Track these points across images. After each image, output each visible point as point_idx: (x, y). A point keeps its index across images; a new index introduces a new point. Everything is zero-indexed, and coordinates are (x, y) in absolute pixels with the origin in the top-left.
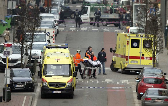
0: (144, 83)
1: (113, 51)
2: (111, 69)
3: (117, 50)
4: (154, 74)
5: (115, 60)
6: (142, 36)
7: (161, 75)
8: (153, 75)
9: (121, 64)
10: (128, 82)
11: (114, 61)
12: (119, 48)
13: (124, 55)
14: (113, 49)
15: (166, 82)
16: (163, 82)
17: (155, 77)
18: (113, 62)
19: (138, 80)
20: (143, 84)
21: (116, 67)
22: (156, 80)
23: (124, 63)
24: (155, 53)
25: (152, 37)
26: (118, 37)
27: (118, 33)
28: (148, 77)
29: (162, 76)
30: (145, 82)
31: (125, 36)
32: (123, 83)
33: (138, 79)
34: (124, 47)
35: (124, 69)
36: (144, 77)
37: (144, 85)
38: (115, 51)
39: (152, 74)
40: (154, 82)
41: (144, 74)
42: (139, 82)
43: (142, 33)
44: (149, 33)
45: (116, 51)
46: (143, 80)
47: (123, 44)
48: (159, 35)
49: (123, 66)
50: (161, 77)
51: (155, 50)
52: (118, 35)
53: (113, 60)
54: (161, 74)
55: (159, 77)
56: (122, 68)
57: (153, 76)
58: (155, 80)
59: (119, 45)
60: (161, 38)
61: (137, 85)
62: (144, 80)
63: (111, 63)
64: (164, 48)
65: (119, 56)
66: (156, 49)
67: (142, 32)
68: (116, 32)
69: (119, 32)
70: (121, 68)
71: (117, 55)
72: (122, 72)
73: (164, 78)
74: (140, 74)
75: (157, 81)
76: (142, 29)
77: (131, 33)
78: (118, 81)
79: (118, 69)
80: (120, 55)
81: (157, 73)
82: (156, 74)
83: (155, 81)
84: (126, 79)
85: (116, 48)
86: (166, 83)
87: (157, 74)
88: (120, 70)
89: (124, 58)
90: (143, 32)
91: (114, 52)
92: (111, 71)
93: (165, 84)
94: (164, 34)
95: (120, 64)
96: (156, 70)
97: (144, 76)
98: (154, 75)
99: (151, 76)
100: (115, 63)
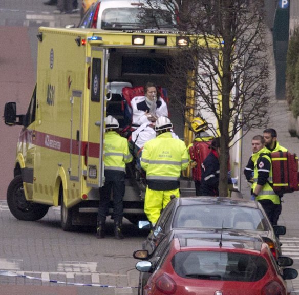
0: (174, 276)
1: (21, 117)
2: (10, 207)
3: (38, 110)
4: (223, 230)
5: (29, 160)
6: (163, 40)
7: (261, 234)
8: (218, 236)
9: (60, 181)
10: (98, 270)
11: (23, 166)
12: (49, 102)
13: (75, 138)
14: (21, 110)
15: (284, 270)
16: (269, 270)
17: (229, 245)
18: (22, 176)
19: (148, 264)
20: (169, 280)
21: (38, 198)
22: (236, 263)
23: (74, 179)
24: (231, 128)
25: (213, 44)
26: (43, 49)
27: (42, 28)
28: (193, 244)
29: (266, 240)
30: (182, 269)
31: (80, 41)
32: (70, 275)
33: (144, 256)
34: (74, 100)
35: (73, 211)
36: (177, 244)
37: (175, 286)
38: (28, 119)
39: (217, 231)
40: (222, 271)
41: (175, 231)
42: (151, 270)
43: (165, 27)
44: (200, 28)
45: (34, 119)
46: (173, 260)
47: (70, 84)
48: (247, 35)
49: (72, 193)
50: (258, 243)
51: (227, 111)
52: (41, 37)
53: (18, 165)
54: (259, 228)
55: (249, 248)
56: (67, 202)
57: (220, 240)
58: (229, 259)
59: (50, 88)
60: (258, 49)
61: (143, 285)
62: (174, 263)
63: (11, 177)
64: (273, 101)
65: (50, 143)
66: (231, 105)
67: (162, 21)
68: (34, 24)
69: (46, 24)
70: (61, 202)
71: (40, 139)
72: (65, 220)
73: (273, 250)
74: (156, 234)
75: (242, 267)
76: (163, 7)
77: (106, 26)
78: (47, 270)
79: (45, 208)
80: (53, 137)
81: (239, 226)
82: (235, 233)
83: (228, 268)
84: (86, 258)
85: (34, 105)
86: (284, 278)
87: (241, 231)
88: (55, 212)
89: (76, 152)
90: (169, 20)
91: (27, 125)
92: (12, 216)
93: (281, 283)
94: (272, 30)
95: (53, 183)
96: (234, 214)
97: (176, 240)
98: (226, 235)
99: (212, 239)
100: (31, 179)
